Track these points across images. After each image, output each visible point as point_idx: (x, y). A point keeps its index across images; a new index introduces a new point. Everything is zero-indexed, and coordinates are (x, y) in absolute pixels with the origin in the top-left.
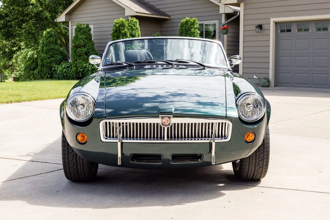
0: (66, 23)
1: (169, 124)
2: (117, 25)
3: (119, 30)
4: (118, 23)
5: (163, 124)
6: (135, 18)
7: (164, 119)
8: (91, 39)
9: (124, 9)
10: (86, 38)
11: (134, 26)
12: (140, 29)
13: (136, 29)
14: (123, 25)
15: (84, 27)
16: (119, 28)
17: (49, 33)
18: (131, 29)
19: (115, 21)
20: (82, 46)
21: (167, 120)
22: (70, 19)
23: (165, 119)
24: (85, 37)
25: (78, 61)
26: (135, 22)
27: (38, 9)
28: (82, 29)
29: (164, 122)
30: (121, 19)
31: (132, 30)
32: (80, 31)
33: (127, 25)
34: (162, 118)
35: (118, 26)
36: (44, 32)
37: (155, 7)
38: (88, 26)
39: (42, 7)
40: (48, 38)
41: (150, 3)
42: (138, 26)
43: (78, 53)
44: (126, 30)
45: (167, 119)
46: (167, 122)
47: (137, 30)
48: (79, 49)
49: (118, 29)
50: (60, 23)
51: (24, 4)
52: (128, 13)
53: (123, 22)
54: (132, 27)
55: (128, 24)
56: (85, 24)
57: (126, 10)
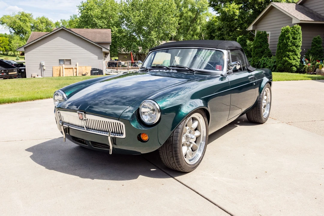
0: (253, 31)
2: (283, 31)
3: (284, 35)
4: (284, 30)
6: (298, 25)
8: (267, 42)
9: (292, 19)
10: (263, 41)
11: (297, 31)
12: (301, 33)
13: (298, 33)
14: (287, 31)
15: (262, 34)
16: (284, 33)
17: (240, 38)
18: (294, 34)
19: (282, 28)
20: (260, 47)
22: (256, 28)
24: (262, 40)
25: (255, 57)
26: (298, 28)
27: (240, 22)
28: (261, 35)
30: (288, 27)
31: (295, 34)
32: (259, 36)
33: (291, 31)
35: (284, 32)
36: (238, 38)
37: (321, 16)
38: (265, 32)
39: (243, 21)
40: (240, 42)
41: (318, 12)
42: (300, 31)
43: (256, 52)
44: (289, 34)
47: (299, 34)
48: (257, 49)
49: (283, 34)
50: (250, 31)
51: (231, 20)
52: (294, 22)
53: (287, 29)
54: (294, 32)
55: (292, 30)
56: (263, 31)
57: (293, 20)
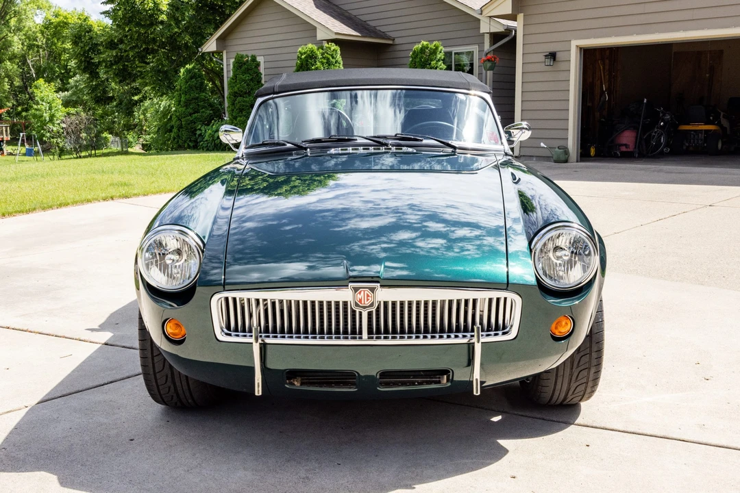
0: (219, 53)
1: (372, 305)
2: (303, 57)
3: (307, 65)
4: (305, 53)
5: (357, 305)
6: (333, 44)
7: (360, 293)
8: (261, 81)
9: (315, 29)
10: (251, 79)
11: (333, 58)
12: (342, 63)
13: (336, 63)
14: (313, 55)
15: (247, 61)
16: (307, 61)
17: (188, 71)
18: (327, 63)
19: (300, 49)
20: (245, 93)
21: (368, 296)
22: (225, 47)
23: (362, 292)
24: (251, 77)
25: (239, 118)
26: (334, 50)
27: (173, 29)
28: (245, 64)
29: (360, 301)
30: (310, 46)
31: (329, 65)
32: (240, 67)
33: (320, 57)
34: (356, 289)
35: (305, 57)
36: (182, 70)
37: (368, 25)
38: (254, 59)
39: (179, 28)
40: (189, 80)
41: (361, 18)
42: (339, 58)
43: (238, 105)
44: (318, 63)
45: (366, 292)
46: (368, 300)
47: (338, 65)
48: (239, 99)
49: (304, 63)
50: (209, 53)
51: (148, 22)
52: (321, 35)
53: (312, 51)
54: (328, 59)
55: (322, 54)
56: (250, 55)
57: (318, 30)
